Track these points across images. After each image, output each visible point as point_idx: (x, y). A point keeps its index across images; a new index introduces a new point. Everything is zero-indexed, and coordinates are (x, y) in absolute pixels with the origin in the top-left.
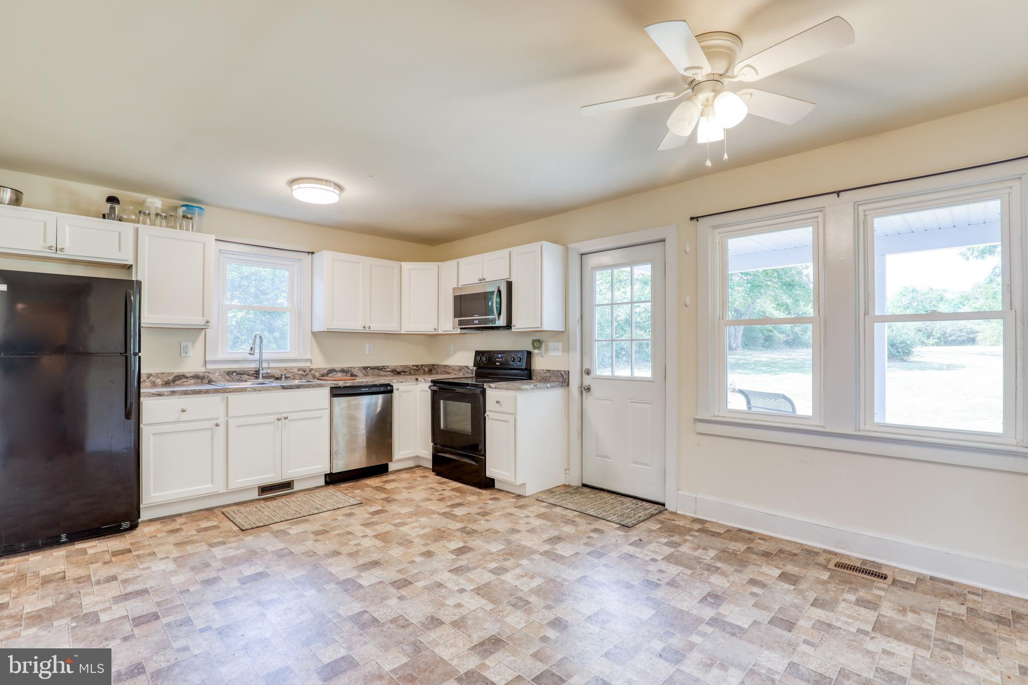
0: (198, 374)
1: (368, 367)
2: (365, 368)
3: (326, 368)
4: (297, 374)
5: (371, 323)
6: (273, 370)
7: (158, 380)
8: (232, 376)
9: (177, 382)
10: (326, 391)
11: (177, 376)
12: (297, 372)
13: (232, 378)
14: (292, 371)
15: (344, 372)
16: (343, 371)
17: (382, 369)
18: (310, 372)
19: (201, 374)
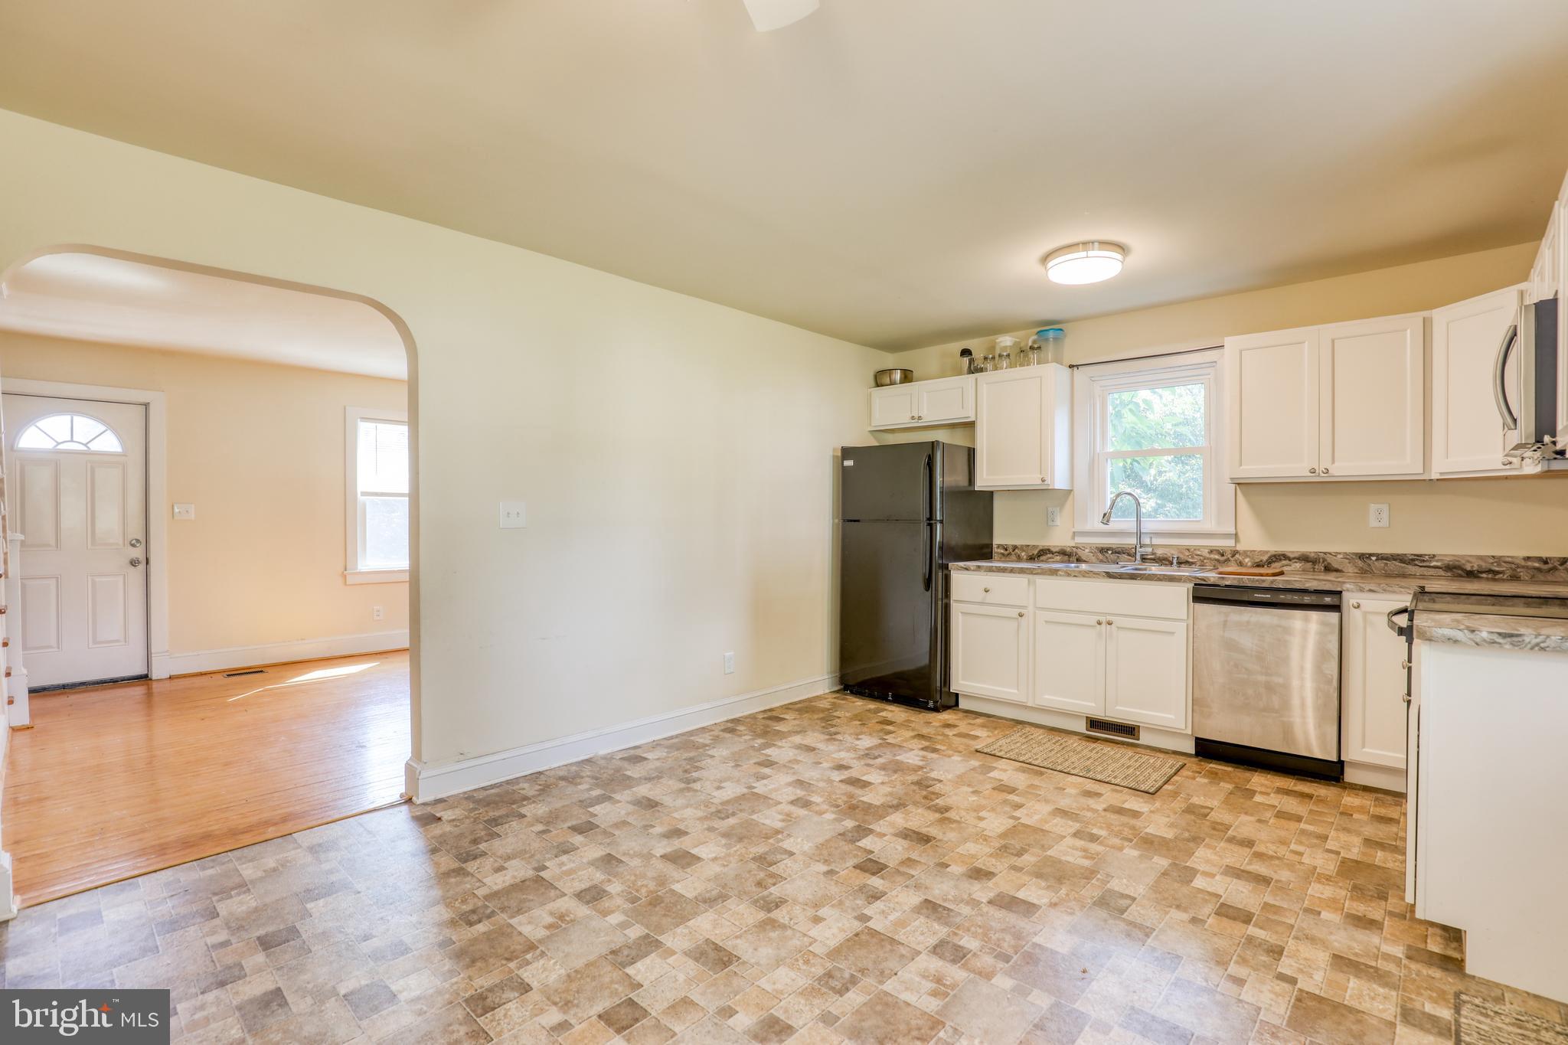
0: (1065, 548)
1: (1371, 555)
2: (1362, 556)
3: (1267, 552)
4: (1208, 559)
5: (1333, 462)
6: (1167, 550)
7: (1023, 554)
8: (1107, 555)
9: (1042, 558)
10: (1184, 591)
11: (1042, 550)
12: (1208, 555)
13: (1107, 558)
14: (1199, 553)
15: (1308, 562)
16: (1304, 558)
17: (1413, 560)
18: (1233, 557)
19: (1068, 549)
